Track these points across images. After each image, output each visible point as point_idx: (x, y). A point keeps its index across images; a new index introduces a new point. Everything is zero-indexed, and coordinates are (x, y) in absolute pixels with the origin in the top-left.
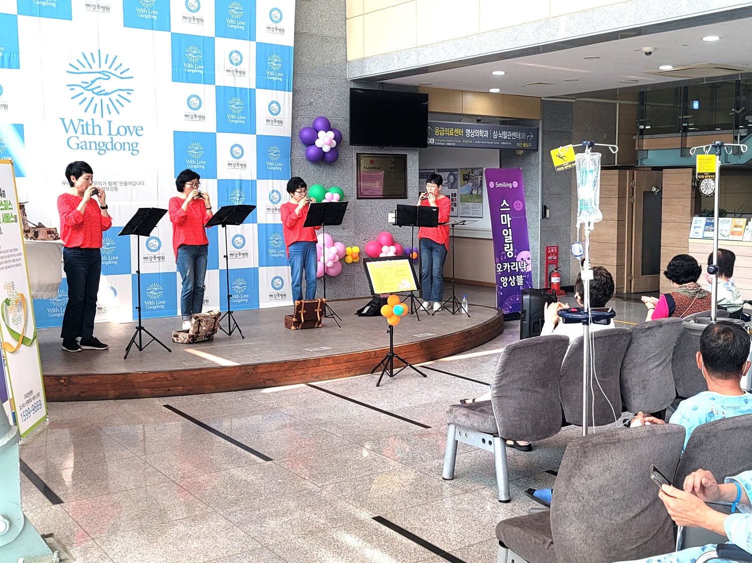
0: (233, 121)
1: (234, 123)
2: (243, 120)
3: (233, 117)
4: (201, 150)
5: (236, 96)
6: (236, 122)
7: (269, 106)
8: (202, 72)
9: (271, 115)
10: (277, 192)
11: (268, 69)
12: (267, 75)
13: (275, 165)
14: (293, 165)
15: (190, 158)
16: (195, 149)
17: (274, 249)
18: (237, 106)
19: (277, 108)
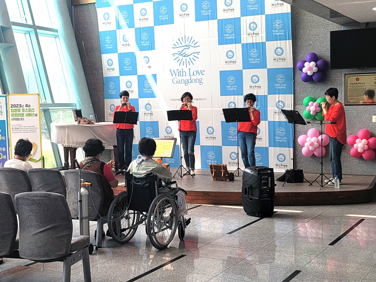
0: (252, 62)
2: (258, 61)
3: (252, 60)
4: (234, 80)
5: (254, 47)
6: (254, 62)
8: (234, 37)
9: (276, 56)
10: (282, 102)
11: (274, 29)
12: (273, 33)
13: (281, 85)
14: (296, 85)
15: (228, 85)
16: (231, 80)
17: (279, 136)
18: (254, 53)
19: (281, 51)
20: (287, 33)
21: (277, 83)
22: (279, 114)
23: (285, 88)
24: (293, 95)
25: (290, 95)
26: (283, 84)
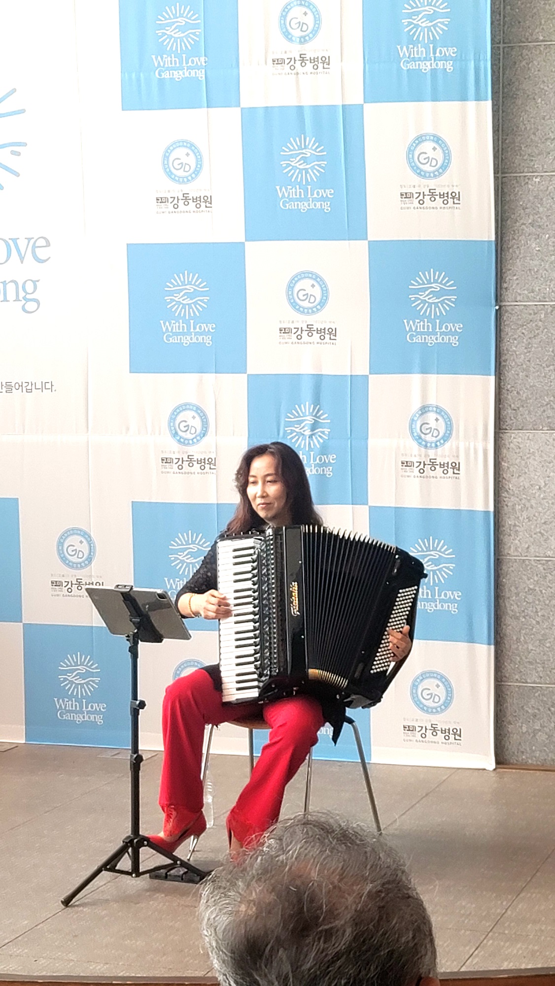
0: (293, 206)
1: (298, 210)
2: (323, 199)
3: (295, 192)
4: (202, 294)
5: (302, 130)
6: (304, 206)
7: (410, 151)
8: (201, 75)
9: (415, 179)
10: (439, 411)
11: (405, 39)
12: (399, 59)
13: (434, 327)
14: (507, 329)
15: (171, 317)
16: (185, 291)
18: (305, 160)
19: (439, 155)
20: (472, 65)
21: (416, 315)
22: (422, 471)
23: (454, 341)
24: (492, 379)
25: (477, 378)
26: (445, 320)
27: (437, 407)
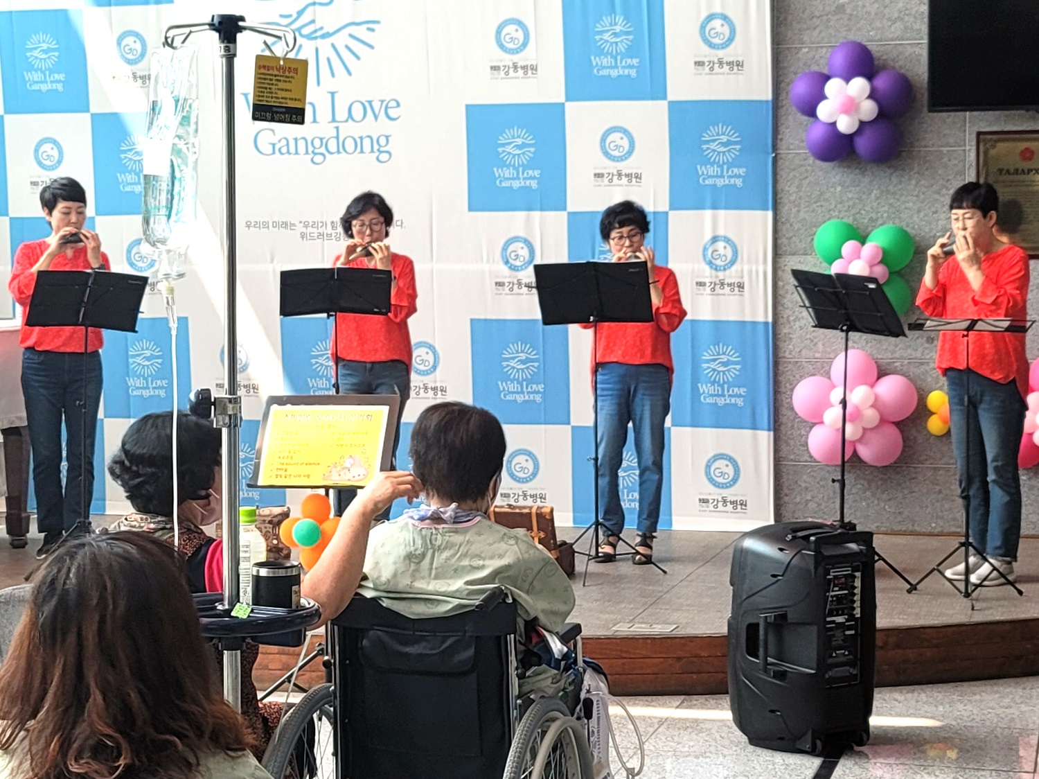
0: (605, 72)
1: (610, 76)
2: (630, 67)
3: (606, 61)
4: (530, 146)
5: (613, 10)
6: (613, 73)
9: (707, 51)
10: (727, 240)
13: (722, 172)
14: (782, 173)
15: (503, 164)
16: (514, 143)
17: (713, 383)
18: (615, 35)
19: (726, 31)
21: (707, 162)
22: (713, 289)
23: (739, 182)
24: (770, 214)
25: (759, 213)
26: (731, 165)
27: (725, 237)
